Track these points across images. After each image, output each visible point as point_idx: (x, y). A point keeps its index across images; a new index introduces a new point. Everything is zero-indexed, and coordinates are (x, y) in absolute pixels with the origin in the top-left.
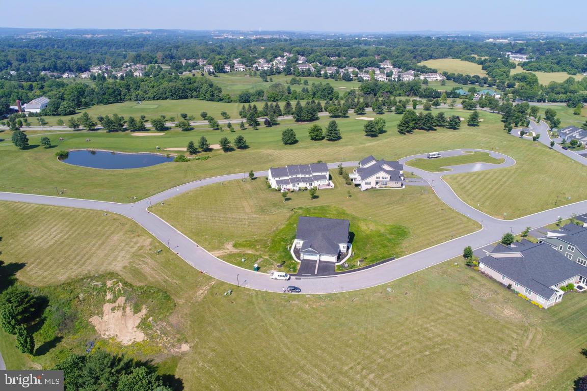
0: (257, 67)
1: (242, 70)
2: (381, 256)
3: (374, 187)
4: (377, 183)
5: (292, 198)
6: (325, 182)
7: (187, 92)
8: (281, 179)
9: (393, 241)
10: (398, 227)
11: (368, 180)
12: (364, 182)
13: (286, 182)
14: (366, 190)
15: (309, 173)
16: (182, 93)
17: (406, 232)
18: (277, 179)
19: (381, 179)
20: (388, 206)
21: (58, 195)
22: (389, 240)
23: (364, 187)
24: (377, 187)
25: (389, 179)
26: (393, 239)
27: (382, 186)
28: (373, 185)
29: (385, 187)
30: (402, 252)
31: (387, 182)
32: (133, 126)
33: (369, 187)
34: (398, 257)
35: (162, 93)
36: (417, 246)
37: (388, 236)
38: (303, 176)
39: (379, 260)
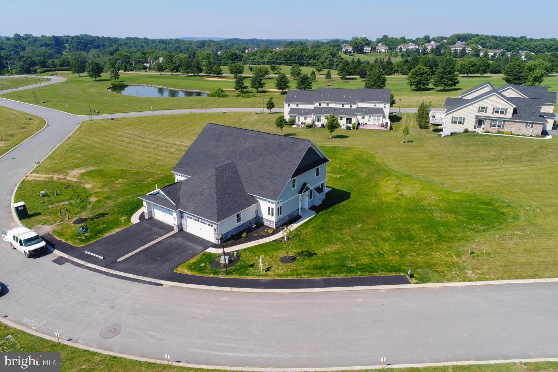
0: (401, 48)
1: (384, 51)
2: (365, 260)
3: (471, 129)
4: (480, 122)
5: (297, 134)
6: (378, 120)
7: (304, 59)
8: (301, 106)
9: (441, 229)
10: (487, 200)
11: (459, 114)
12: (450, 117)
13: (307, 113)
14: (452, 134)
15: (352, 101)
16: (298, 59)
17: (503, 214)
18: (294, 106)
19: (489, 113)
20: (486, 163)
21: (37, 103)
22: (431, 226)
23: (448, 128)
24: (479, 131)
25: (509, 114)
26: (446, 224)
27: (490, 129)
28: (470, 124)
29: (498, 132)
30: (452, 266)
31: (505, 120)
32: (209, 70)
33: (459, 129)
34: (423, 280)
35: (277, 58)
36: (523, 259)
37: (437, 214)
38: (340, 106)
39: (350, 270)
